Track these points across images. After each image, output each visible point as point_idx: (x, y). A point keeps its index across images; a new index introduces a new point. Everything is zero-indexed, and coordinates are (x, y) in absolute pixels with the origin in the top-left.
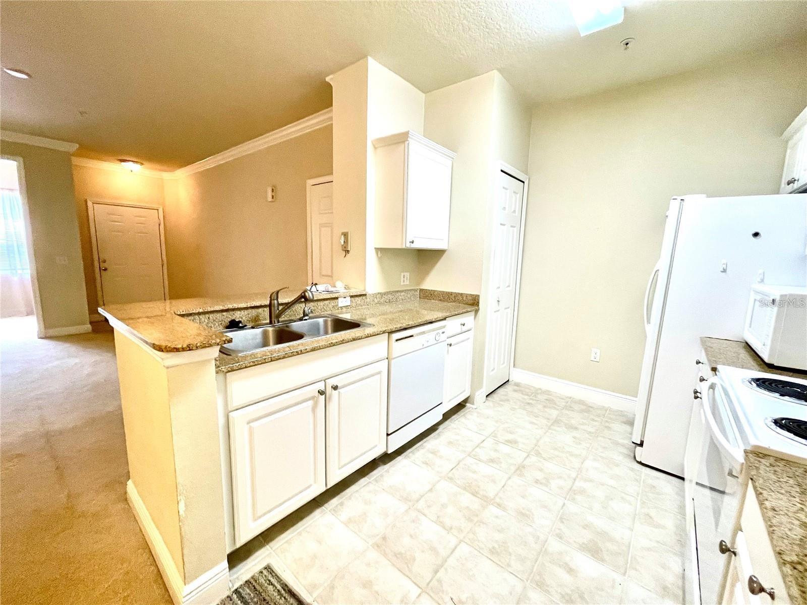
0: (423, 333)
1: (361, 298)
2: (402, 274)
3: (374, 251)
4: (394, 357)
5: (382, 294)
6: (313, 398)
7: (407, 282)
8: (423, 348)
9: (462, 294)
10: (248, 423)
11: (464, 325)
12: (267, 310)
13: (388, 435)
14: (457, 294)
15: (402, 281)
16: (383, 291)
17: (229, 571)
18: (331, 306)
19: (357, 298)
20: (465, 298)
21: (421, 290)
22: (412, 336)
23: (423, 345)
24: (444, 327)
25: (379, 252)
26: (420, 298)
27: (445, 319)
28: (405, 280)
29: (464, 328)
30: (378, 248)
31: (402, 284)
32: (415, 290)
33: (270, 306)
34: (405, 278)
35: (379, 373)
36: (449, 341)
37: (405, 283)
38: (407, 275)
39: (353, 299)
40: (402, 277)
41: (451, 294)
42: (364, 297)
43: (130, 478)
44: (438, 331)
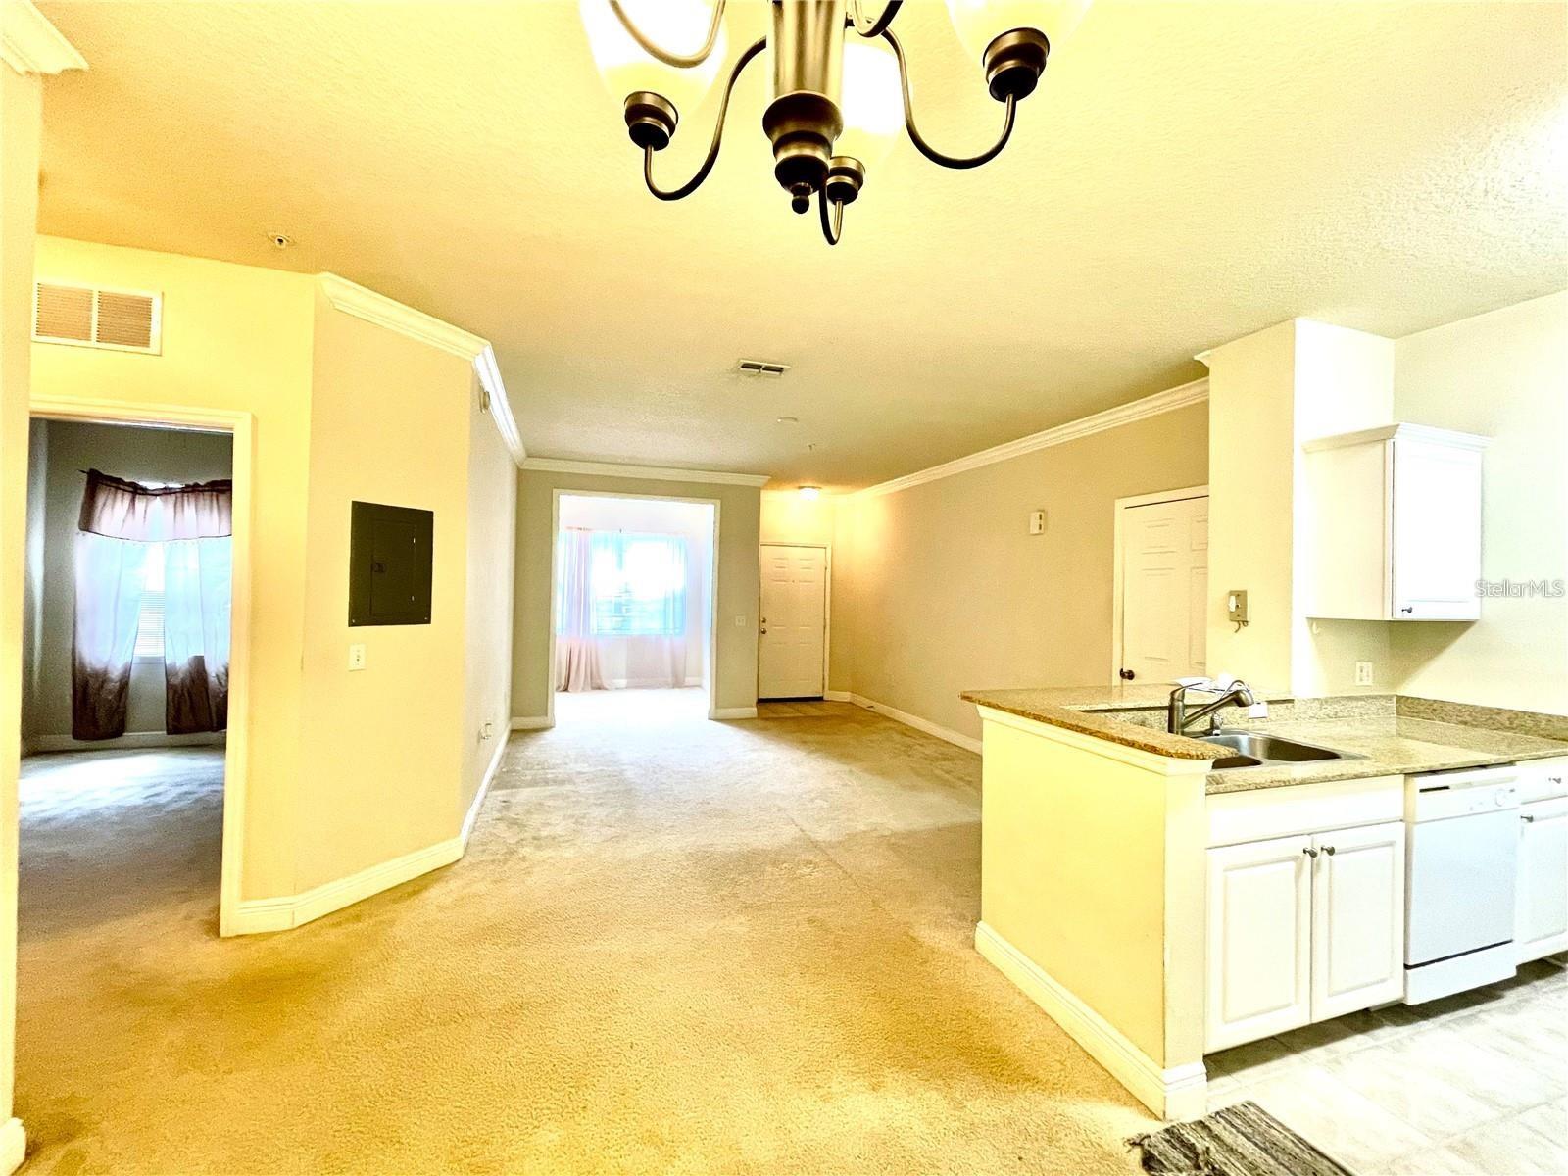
0: (1469, 785)
1: (1284, 705)
2: (1359, 665)
3: (1306, 623)
4: (1418, 820)
5: (1324, 702)
6: (1295, 859)
7: (1370, 682)
8: (1469, 815)
9: (1533, 715)
10: (1225, 871)
11: (1559, 781)
12: (1166, 713)
13: (1407, 967)
14: (1516, 714)
15: (1358, 679)
16: (1322, 696)
17: (1208, 1080)
18: (1237, 717)
19: (1278, 706)
20: (1543, 724)
21: (1400, 698)
22: (1447, 788)
23: (1471, 809)
24: (1512, 780)
25: (1314, 625)
26: (1398, 713)
27: (1511, 763)
28: (1364, 676)
29: (1558, 789)
30: (1312, 619)
31: (1358, 683)
32: (1388, 698)
33: (1171, 708)
34: (1365, 674)
35: (1391, 844)
36: (1528, 811)
37: (1365, 683)
38: (1368, 666)
39: (1271, 706)
40: (1358, 671)
41: (1500, 712)
42: (1290, 705)
43: (980, 919)
44: (1503, 786)
